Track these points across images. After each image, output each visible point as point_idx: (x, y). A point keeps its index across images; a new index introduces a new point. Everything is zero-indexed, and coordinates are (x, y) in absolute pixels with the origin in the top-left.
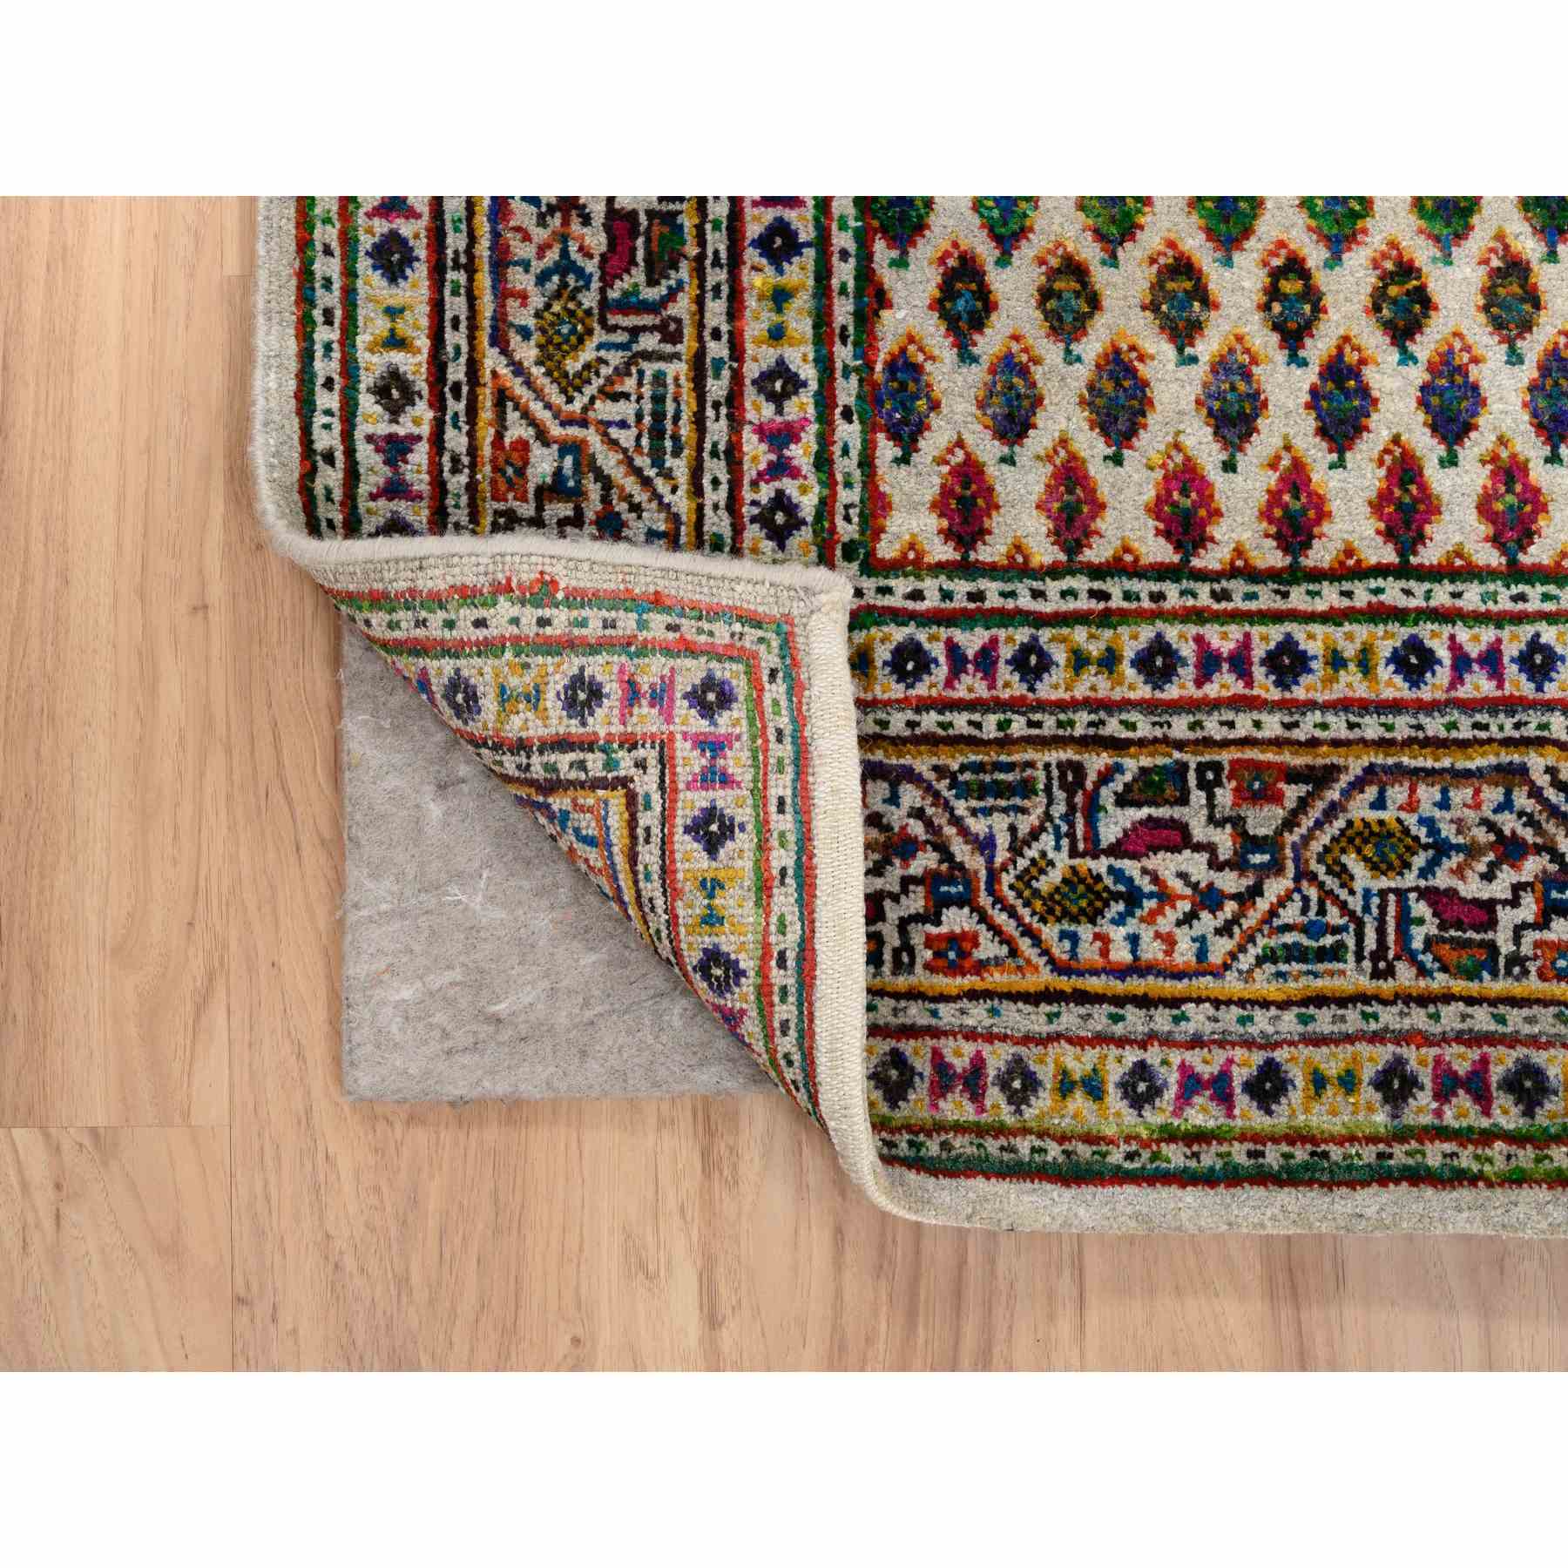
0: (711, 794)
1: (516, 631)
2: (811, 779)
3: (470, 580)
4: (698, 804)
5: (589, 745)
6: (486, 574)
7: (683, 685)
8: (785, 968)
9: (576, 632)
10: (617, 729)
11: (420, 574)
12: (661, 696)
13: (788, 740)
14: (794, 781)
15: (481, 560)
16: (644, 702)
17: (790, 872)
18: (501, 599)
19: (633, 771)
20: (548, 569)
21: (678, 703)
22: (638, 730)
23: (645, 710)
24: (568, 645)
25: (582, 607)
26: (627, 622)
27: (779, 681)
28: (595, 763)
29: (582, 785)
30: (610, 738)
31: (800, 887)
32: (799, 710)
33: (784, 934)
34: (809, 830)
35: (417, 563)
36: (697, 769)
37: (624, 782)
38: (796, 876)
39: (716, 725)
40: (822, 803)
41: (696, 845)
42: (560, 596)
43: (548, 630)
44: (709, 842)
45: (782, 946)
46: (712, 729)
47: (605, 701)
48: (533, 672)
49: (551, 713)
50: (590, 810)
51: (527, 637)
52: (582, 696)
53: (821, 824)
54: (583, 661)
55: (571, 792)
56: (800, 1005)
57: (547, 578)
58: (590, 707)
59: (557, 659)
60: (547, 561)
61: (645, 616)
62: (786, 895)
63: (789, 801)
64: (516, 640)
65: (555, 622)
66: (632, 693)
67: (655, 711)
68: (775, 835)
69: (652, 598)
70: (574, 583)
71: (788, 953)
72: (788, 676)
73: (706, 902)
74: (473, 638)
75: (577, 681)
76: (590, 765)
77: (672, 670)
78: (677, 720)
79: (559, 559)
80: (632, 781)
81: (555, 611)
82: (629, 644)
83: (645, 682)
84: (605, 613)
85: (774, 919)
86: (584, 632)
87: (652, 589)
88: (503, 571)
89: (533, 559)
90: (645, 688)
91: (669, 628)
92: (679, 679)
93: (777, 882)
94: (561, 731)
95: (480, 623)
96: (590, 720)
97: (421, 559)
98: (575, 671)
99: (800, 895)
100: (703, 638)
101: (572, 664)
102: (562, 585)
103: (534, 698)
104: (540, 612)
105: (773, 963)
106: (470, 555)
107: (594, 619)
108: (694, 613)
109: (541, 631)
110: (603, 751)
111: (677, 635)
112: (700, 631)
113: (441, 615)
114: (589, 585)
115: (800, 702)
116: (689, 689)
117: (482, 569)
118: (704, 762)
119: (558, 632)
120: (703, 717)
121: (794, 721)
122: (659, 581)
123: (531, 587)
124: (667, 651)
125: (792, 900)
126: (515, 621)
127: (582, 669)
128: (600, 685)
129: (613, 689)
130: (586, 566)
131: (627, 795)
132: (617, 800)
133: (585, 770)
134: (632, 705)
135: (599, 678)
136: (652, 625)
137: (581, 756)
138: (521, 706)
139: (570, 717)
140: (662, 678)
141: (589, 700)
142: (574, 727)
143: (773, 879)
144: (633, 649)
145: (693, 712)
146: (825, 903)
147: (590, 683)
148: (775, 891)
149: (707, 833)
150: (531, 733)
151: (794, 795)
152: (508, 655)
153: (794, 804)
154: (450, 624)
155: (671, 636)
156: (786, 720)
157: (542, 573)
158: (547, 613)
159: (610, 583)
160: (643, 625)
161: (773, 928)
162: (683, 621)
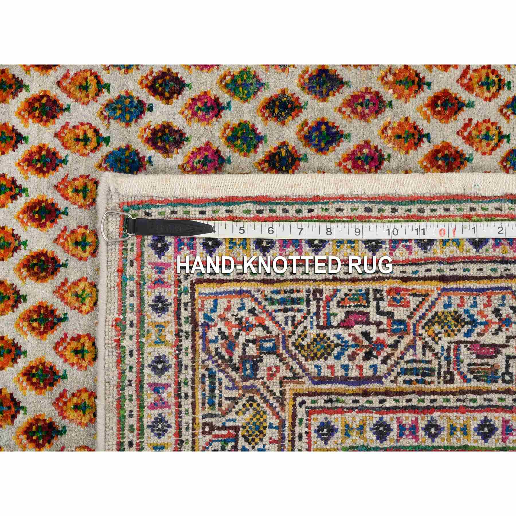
0: (198, 245)
1: (134, 337)
2: (191, 199)
3: (115, 359)
4: (201, 251)
5: (178, 301)
6: (112, 352)
7: (155, 258)
8: (263, 210)
9: (135, 309)
10: (173, 289)
11: (111, 383)
12: (160, 269)
13: (176, 209)
14: (193, 206)
15: (107, 354)
16: (162, 277)
17: (228, 208)
18: (122, 344)
19: (189, 281)
20: (110, 323)
21: (163, 261)
22: (173, 279)
23: (166, 276)
24: (140, 313)
25: (125, 306)
26: (131, 285)
27: (150, 211)
28: (185, 298)
29: (193, 305)
30: (176, 292)
31: (234, 204)
32: (162, 202)
33: (250, 211)
34: (212, 200)
35: (107, 384)
36: (188, 252)
37: (193, 285)
38: (229, 205)
39: (171, 243)
40: (202, 194)
41: (217, 251)
42: (121, 317)
43: (135, 322)
44: (215, 245)
45: (255, 212)
46: (172, 245)
47: (162, 294)
48: (150, 328)
49: (166, 320)
50: (203, 302)
51: (137, 331)
52: (160, 305)
53: (210, 195)
54: (146, 305)
55: (196, 311)
56: (277, 204)
57: (114, 323)
58: (164, 301)
59: (146, 317)
60: (107, 323)
61: (128, 277)
62: (236, 210)
63: (200, 209)
64: (138, 337)
65: (132, 319)
66: (159, 282)
67: (166, 272)
68: (214, 215)
69: (120, 274)
70: (116, 311)
71: (258, 209)
72: (148, 207)
73: (238, 246)
74: (137, 357)
75: (154, 308)
76: (186, 301)
77: (149, 264)
78: (169, 261)
79: (106, 318)
80: (192, 281)
81: (127, 319)
82: (140, 284)
83: (155, 276)
84: (128, 296)
85: (245, 215)
86: (135, 305)
87: (116, 274)
88: (111, 344)
89: (107, 330)
90: (157, 276)
91: (132, 264)
92: (153, 261)
93: (231, 214)
94: (173, 314)
95: (131, 354)
96: (169, 301)
97: (106, 382)
98: (150, 309)
99: (237, 203)
100: (135, 249)
101: (148, 310)
102: (117, 316)
103: (160, 327)
104: (128, 326)
105: (261, 215)
106: (105, 360)
107: (130, 301)
108: (125, 253)
109: (135, 325)
110: (180, 294)
111: (135, 261)
112: (132, 250)
113: (127, 373)
114: (116, 304)
115: (159, 201)
116: (157, 256)
117: (110, 354)
118: (185, 248)
119: (135, 317)
120: (168, 249)
121: (167, 205)
122: (113, 270)
123: (119, 331)
124: (141, 266)
125: (238, 207)
126: (131, 337)
127: (150, 306)
128: (156, 297)
129: (158, 291)
130: (109, 305)
131: (197, 284)
132: (200, 288)
133: (188, 303)
134: (164, 282)
135: (153, 298)
136: (131, 273)
137: (182, 305)
138: (163, 334)
139: (168, 311)
140: (153, 268)
141: (162, 302)
142: (171, 308)
143: (230, 216)
144: (142, 282)
145: (166, 254)
146: (239, 192)
147: (155, 302)
148: (234, 215)
149: (212, 247)
150: (173, 330)
151: (198, 206)
152: (144, 340)
153: (202, 206)
154: (131, 368)
155: (135, 264)
156: (167, 209)
157: (112, 326)
158: (128, 323)
159: (115, 293)
160: (131, 278)
161: (248, 216)
162: (128, 258)
